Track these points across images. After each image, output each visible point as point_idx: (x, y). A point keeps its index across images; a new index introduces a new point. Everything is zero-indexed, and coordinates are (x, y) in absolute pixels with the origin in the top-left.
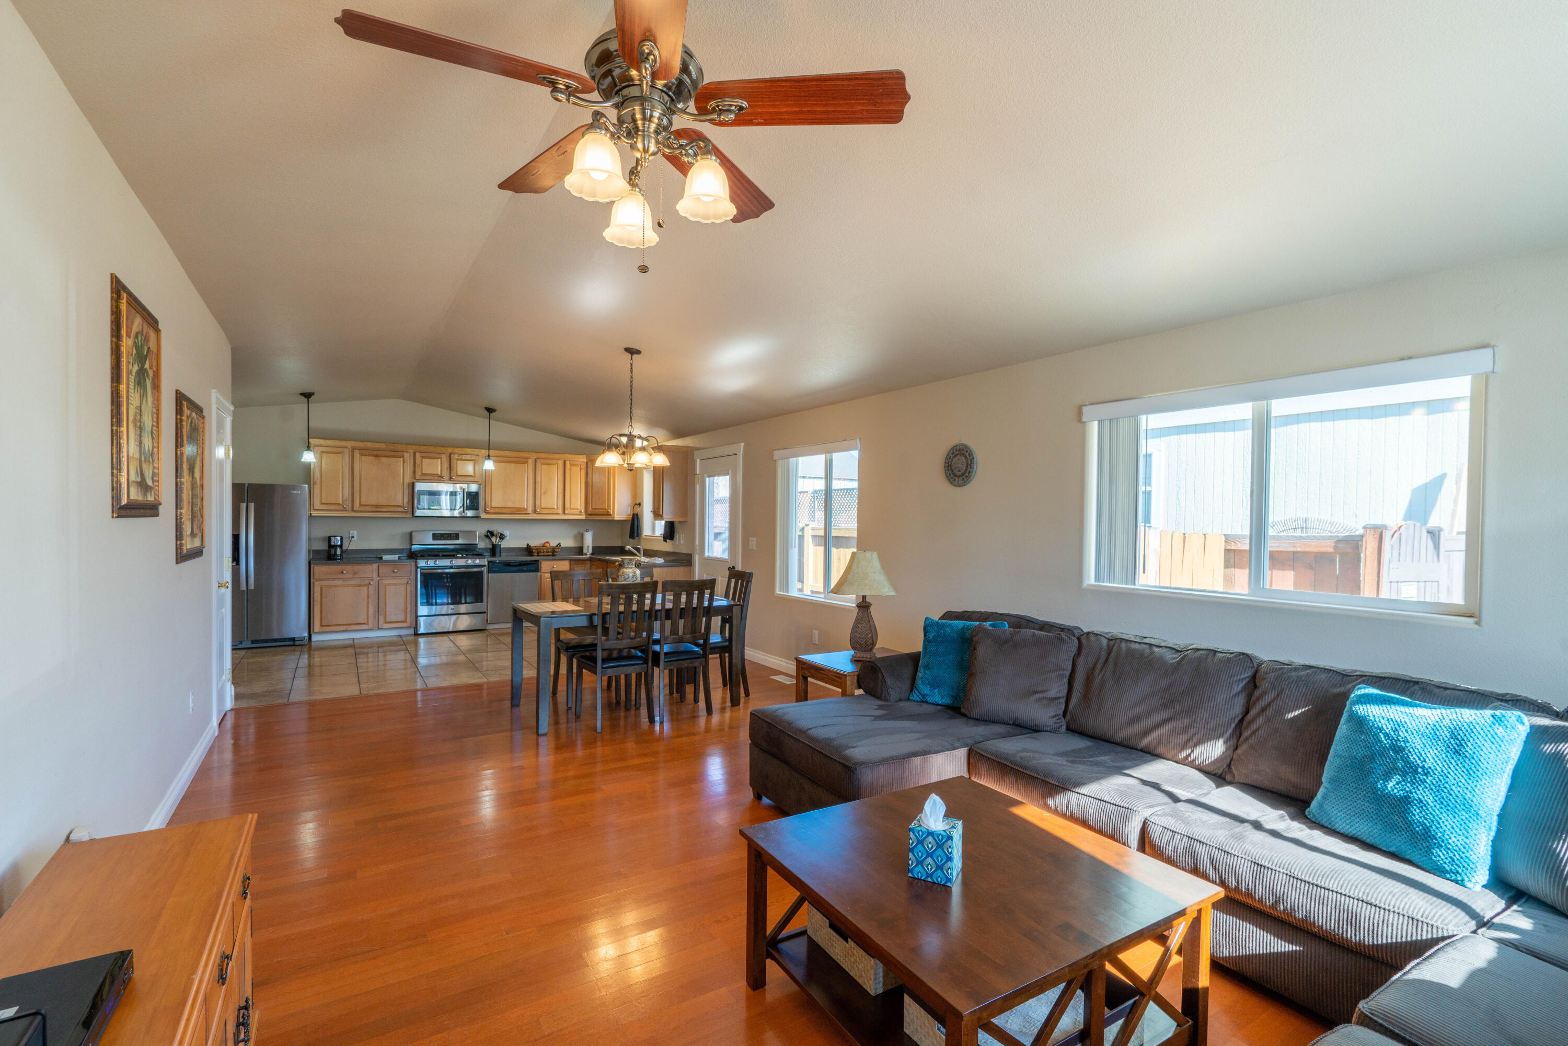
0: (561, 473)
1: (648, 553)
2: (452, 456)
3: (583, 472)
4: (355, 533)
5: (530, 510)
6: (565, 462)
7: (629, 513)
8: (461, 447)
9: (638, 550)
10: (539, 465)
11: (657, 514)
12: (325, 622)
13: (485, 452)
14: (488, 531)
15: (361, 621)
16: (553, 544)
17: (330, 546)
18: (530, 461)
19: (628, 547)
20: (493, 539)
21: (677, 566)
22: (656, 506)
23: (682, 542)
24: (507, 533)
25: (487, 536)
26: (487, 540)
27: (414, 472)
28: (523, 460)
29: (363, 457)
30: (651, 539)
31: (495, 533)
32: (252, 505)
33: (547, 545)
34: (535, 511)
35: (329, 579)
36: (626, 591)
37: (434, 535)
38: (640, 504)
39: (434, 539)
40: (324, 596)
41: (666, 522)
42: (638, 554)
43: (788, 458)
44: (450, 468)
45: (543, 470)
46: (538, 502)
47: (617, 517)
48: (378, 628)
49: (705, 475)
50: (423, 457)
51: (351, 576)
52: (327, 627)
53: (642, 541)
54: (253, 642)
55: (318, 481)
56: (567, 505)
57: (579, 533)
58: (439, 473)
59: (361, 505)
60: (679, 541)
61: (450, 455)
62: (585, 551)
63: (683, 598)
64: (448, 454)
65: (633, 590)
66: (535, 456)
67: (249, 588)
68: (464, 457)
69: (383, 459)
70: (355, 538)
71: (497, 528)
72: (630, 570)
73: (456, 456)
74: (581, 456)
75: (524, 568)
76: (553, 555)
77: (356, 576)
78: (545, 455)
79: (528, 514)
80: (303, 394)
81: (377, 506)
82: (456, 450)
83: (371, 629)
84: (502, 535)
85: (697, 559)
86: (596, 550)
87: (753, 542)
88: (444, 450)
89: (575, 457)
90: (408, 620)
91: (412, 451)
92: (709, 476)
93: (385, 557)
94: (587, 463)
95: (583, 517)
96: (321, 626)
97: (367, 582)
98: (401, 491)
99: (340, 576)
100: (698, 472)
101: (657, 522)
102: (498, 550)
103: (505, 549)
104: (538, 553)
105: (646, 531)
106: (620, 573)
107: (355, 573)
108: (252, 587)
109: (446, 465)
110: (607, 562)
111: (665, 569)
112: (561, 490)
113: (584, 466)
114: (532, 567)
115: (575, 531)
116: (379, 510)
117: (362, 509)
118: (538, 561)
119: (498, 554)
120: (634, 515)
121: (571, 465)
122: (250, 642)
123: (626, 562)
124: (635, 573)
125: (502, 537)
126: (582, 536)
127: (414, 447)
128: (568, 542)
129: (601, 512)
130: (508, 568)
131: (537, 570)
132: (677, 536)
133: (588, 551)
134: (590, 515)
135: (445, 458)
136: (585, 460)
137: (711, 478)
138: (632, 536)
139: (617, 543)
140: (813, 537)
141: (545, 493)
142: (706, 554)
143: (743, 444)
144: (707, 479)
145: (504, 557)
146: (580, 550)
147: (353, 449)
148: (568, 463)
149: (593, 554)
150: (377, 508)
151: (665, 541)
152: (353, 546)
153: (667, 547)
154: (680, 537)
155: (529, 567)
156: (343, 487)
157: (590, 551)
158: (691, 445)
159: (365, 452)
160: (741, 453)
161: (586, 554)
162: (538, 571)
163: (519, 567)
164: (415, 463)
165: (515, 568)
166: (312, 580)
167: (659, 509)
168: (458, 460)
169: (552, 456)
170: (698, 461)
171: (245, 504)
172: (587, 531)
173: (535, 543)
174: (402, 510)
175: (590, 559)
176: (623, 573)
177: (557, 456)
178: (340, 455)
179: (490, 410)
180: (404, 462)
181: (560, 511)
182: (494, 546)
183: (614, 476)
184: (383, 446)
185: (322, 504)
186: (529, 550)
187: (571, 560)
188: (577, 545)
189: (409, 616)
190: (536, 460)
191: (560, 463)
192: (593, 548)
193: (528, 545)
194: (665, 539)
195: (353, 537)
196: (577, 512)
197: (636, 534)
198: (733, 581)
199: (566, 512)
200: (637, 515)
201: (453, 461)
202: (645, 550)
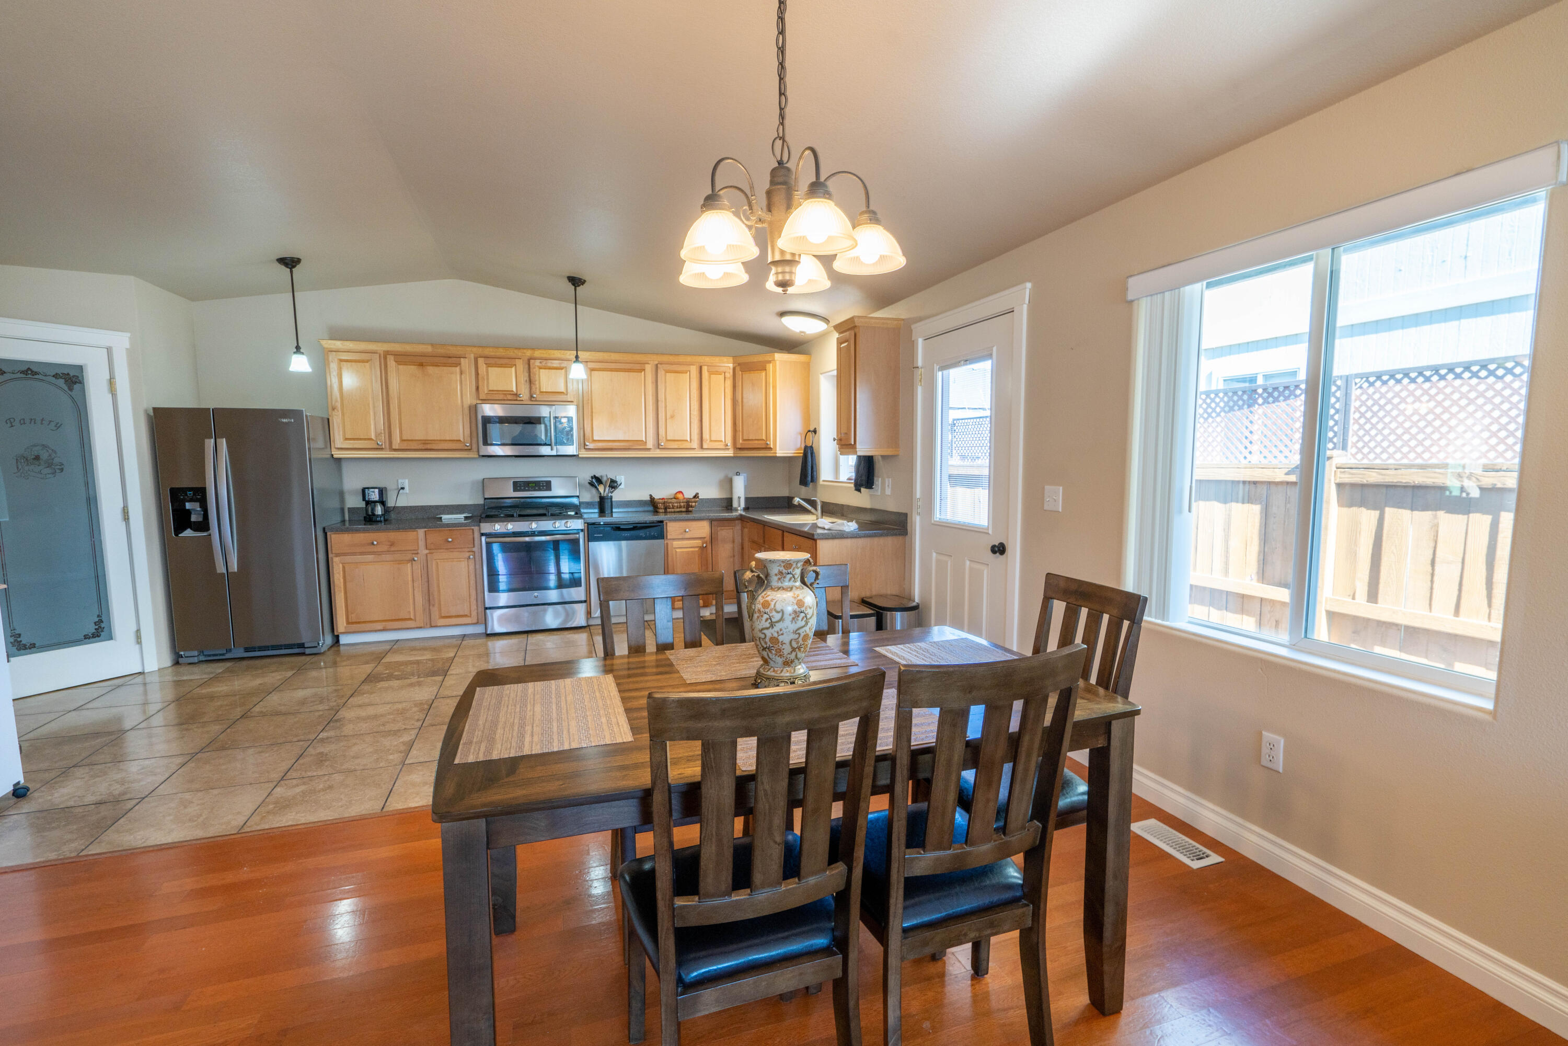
0: (695, 385)
1: (830, 510)
2: (532, 361)
3: (729, 383)
4: (406, 484)
5: (650, 444)
6: (701, 368)
7: (799, 445)
8: (545, 349)
9: (813, 503)
10: (661, 373)
11: (845, 444)
12: (353, 618)
13: (571, 354)
14: (595, 477)
15: (403, 615)
16: (689, 494)
17: (368, 503)
18: (649, 368)
19: (797, 500)
20: (601, 488)
21: (881, 535)
22: (844, 431)
23: (888, 492)
24: (621, 479)
25: (591, 484)
26: (594, 490)
27: (477, 388)
28: (637, 367)
29: (401, 367)
30: (835, 485)
31: (604, 479)
32: (223, 443)
33: (680, 496)
34: (658, 446)
35: (354, 554)
36: (760, 721)
37: (515, 484)
38: (815, 431)
39: (515, 490)
40: (348, 578)
41: (859, 457)
42: (813, 510)
43: (1176, 286)
44: (531, 382)
45: (668, 380)
46: (662, 432)
47: (780, 453)
48: (431, 627)
49: (936, 367)
50: (489, 365)
51: (385, 548)
52: (356, 625)
53: (819, 489)
54: (247, 650)
55: (339, 405)
56: (706, 435)
57: (726, 477)
58: (514, 389)
59: (402, 440)
60: (883, 489)
61: (529, 360)
62: (735, 504)
63: (977, 714)
64: (526, 359)
65: (787, 718)
66: (655, 359)
67: (230, 571)
68: (550, 363)
69: (431, 370)
70: (407, 490)
71: (606, 472)
72: (788, 595)
73: (537, 363)
74: (725, 359)
75: (641, 533)
76: (688, 512)
77: (393, 549)
78: (672, 359)
79: (649, 449)
80: (283, 261)
81: (425, 442)
82: (537, 353)
83: (421, 628)
84: (613, 481)
85: (917, 524)
86: (753, 503)
87: (1055, 497)
88: (519, 353)
89: (716, 360)
90: (474, 613)
91: (472, 356)
92: (942, 368)
93: (446, 518)
94: (734, 369)
95: (730, 453)
96: (348, 623)
97: (409, 556)
98: (460, 418)
99: (371, 549)
100: (920, 363)
101: (842, 458)
102: (607, 505)
103: (617, 502)
104: (666, 509)
105: (825, 473)
106: (758, 606)
107: (392, 544)
108: (234, 567)
109: (523, 377)
110: (765, 525)
111: (860, 542)
112: (696, 412)
113: (729, 375)
114: (653, 532)
115: (717, 475)
116: (429, 447)
117: (404, 446)
118: (662, 522)
119: (608, 511)
120: (806, 447)
121: (710, 373)
122: (242, 650)
123: (774, 570)
124: (800, 603)
125: (613, 485)
126: (730, 481)
127: (475, 349)
128: (710, 491)
129: (756, 444)
130: (618, 532)
131: (661, 535)
132: (878, 481)
133: (739, 505)
134: (740, 449)
135: (520, 365)
136: (731, 365)
137: (945, 372)
138: (804, 481)
139: (783, 492)
140: (1340, 486)
141: (672, 417)
142: (938, 516)
143: (1029, 285)
144: (940, 374)
145: (618, 515)
146: (728, 504)
147: (387, 353)
148: (705, 369)
149: (746, 509)
150: (426, 445)
151: (859, 491)
152: (403, 502)
153: (862, 499)
154: (885, 484)
155: (647, 531)
156: (375, 414)
157: (743, 505)
158: (903, 316)
159: (403, 358)
160: (1025, 307)
161: (736, 510)
162: (663, 538)
163: (632, 532)
164: (477, 374)
165: (627, 534)
166: (330, 556)
167: (847, 434)
168: (540, 368)
169: (681, 359)
170: (920, 341)
171: (213, 441)
172: (738, 474)
173: (661, 494)
174: (459, 446)
175: (741, 518)
176: (766, 604)
177: (689, 359)
178: (367, 365)
179: (576, 281)
180: (461, 373)
181: (695, 444)
182: (602, 499)
183: (774, 387)
184: (429, 349)
185: (346, 439)
186: (653, 504)
187: (711, 521)
188: (724, 496)
189: (474, 607)
190: (657, 365)
191: (694, 370)
192: (747, 499)
193: (651, 496)
194: (858, 487)
195: (403, 488)
196: (721, 446)
197: (809, 478)
198: (1059, 608)
199: (705, 446)
200: (811, 447)
201: (535, 370)
202: (824, 504)
